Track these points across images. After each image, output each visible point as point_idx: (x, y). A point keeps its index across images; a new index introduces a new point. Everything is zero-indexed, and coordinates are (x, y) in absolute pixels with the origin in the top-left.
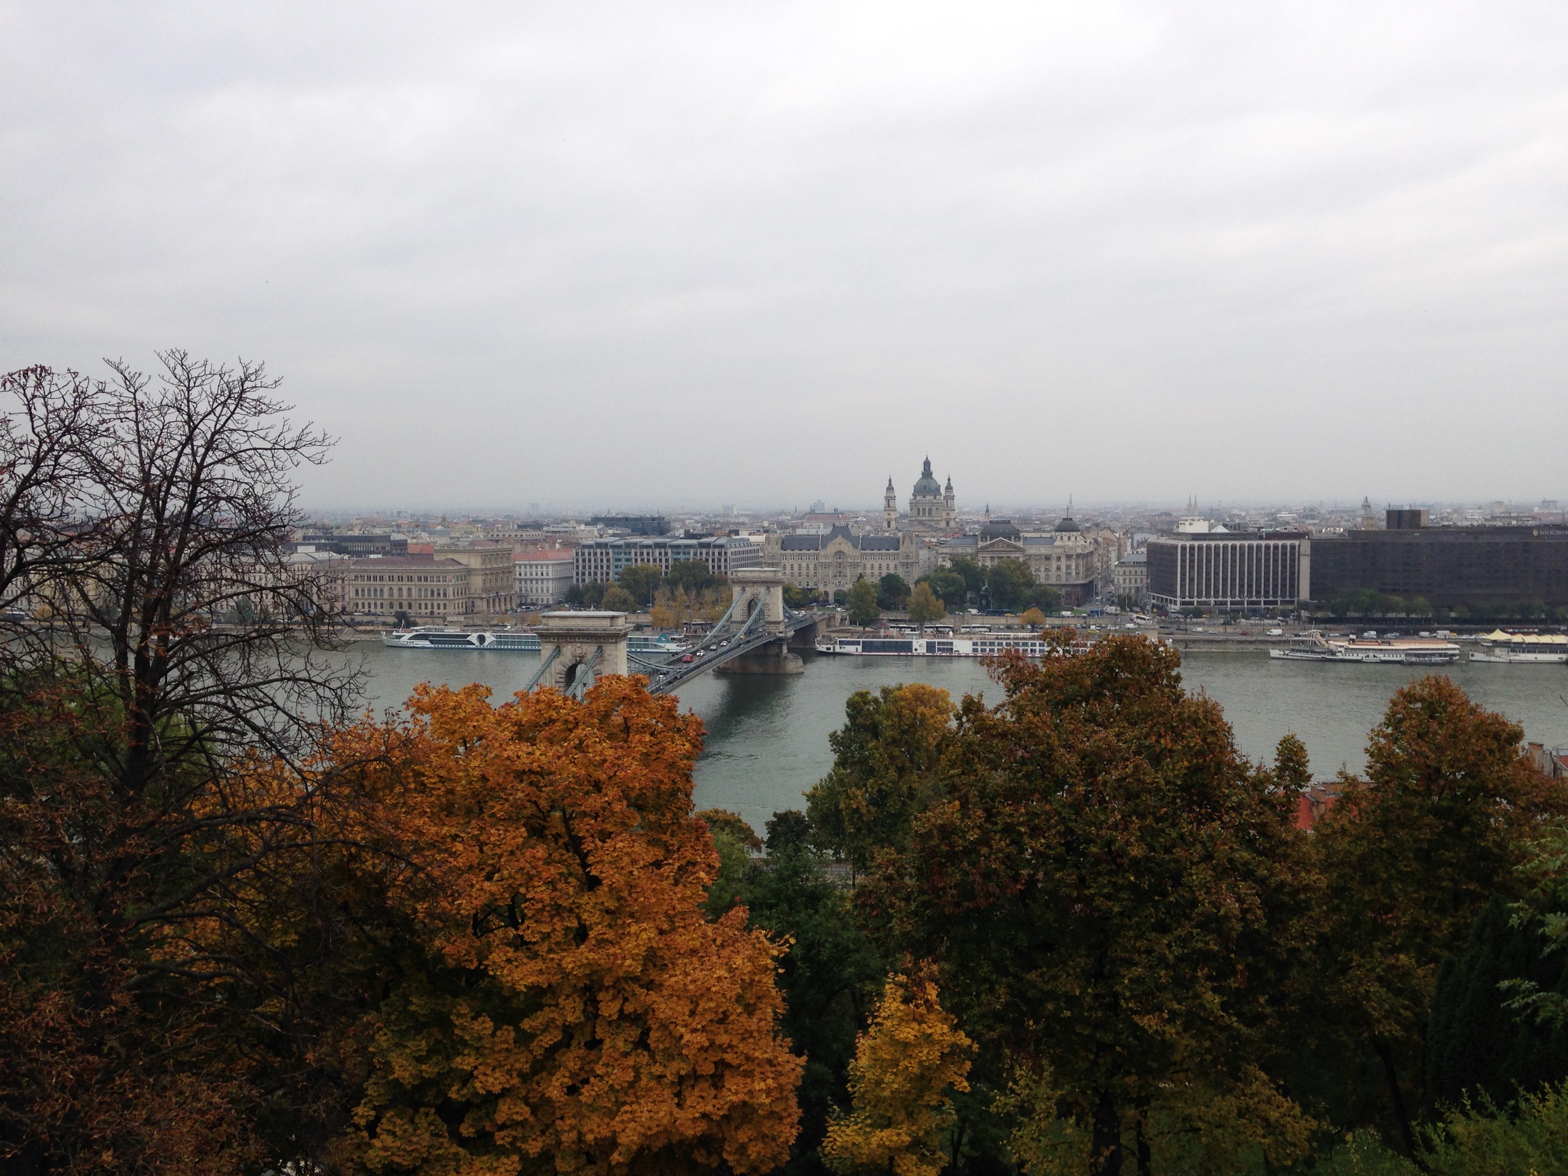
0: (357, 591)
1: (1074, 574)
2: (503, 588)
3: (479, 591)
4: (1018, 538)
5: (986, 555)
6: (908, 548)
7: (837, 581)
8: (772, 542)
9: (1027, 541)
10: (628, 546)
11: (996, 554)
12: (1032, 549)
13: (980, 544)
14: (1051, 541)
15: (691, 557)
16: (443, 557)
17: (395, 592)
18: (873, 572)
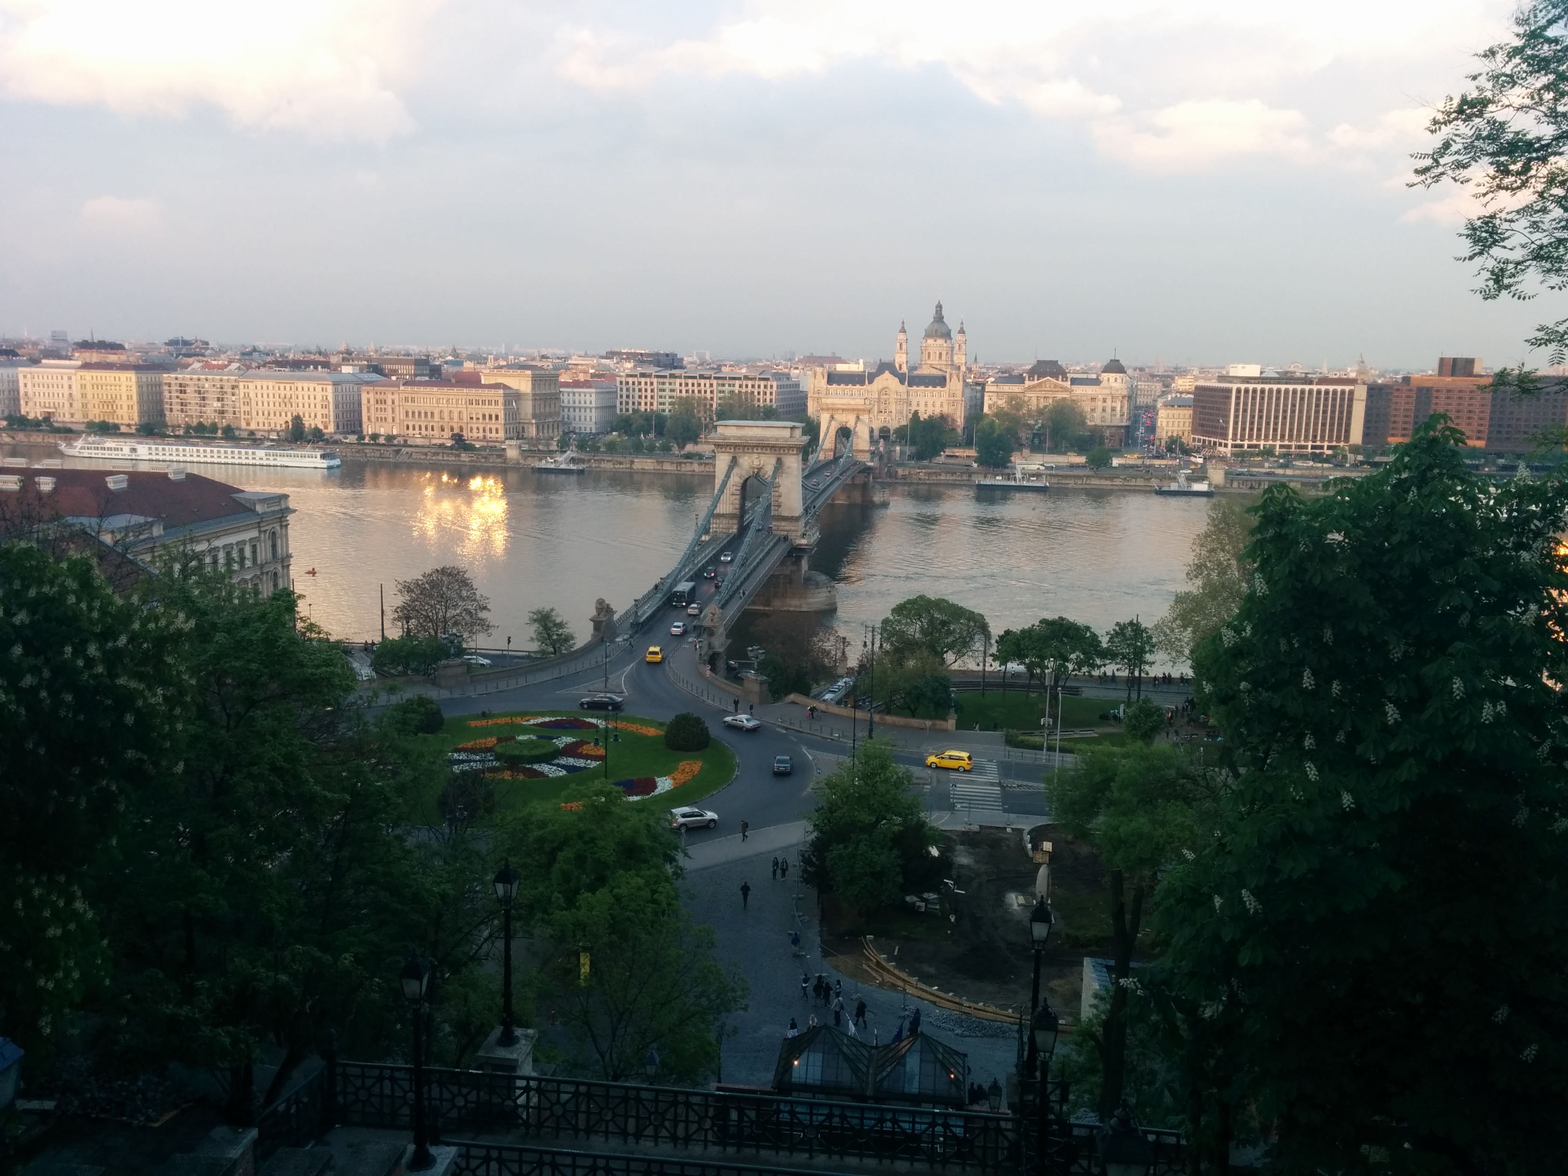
0: (407, 412)
1: (1118, 416)
2: (551, 415)
3: (530, 416)
4: (1065, 378)
5: (1033, 395)
6: (955, 385)
7: (882, 417)
8: (819, 376)
9: (1074, 381)
10: (673, 376)
11: (1043, 394)
12: (1079, 390)
13: (1028, 383)
14: (1097, 382)
15: (736, 389)
16: (492, 381)
17: (446, 415)
18: (921, 409)
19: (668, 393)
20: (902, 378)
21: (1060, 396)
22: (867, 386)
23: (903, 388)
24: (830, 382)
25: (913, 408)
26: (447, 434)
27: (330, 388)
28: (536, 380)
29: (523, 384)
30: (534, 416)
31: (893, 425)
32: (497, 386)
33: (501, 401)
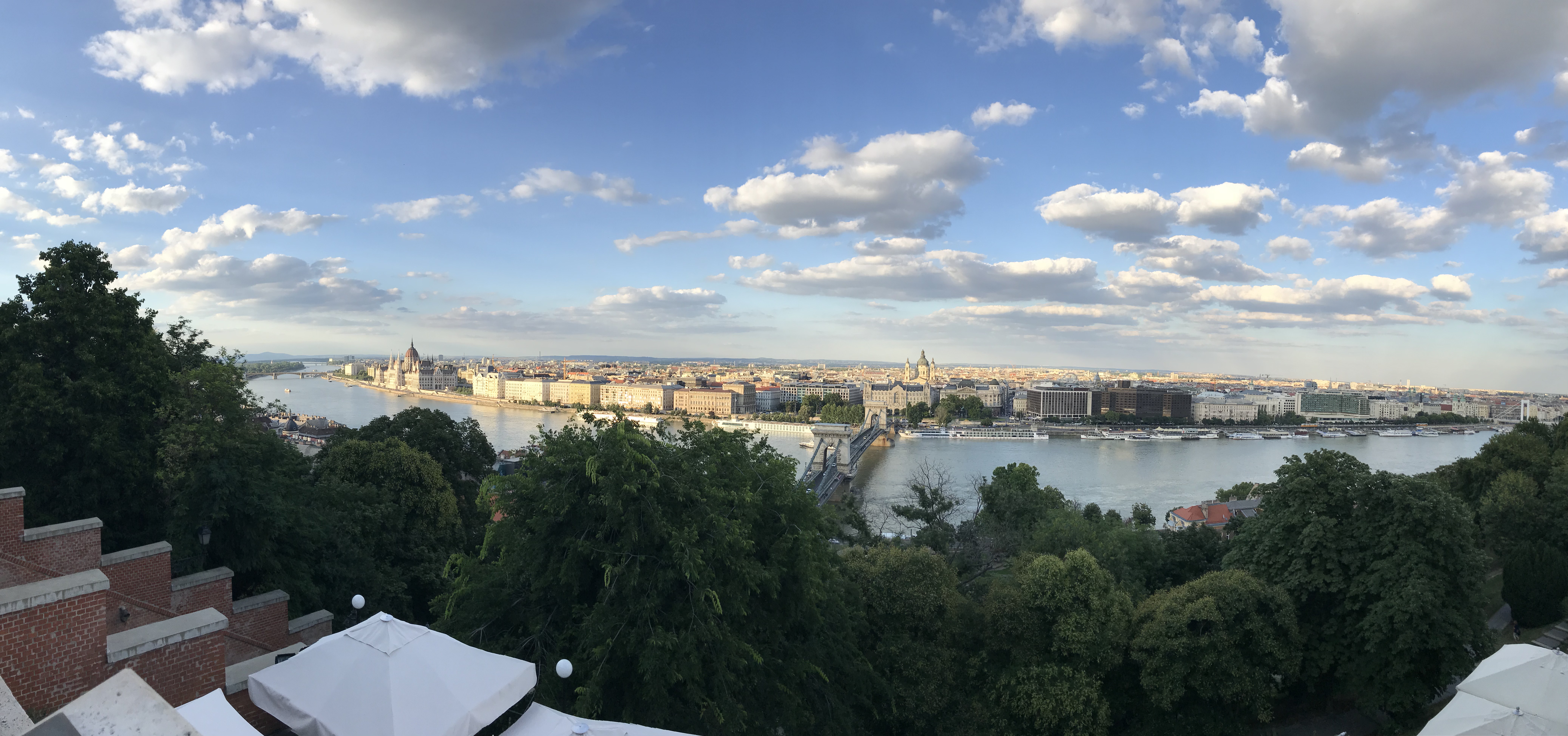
0: (692, 402)
1: (996, 403)
2: (751, 403)
3: (742, 404)
4: (974, 387)
5: (961, 394)
6: (927, 391)
7: (896, 404)
8: (868, 386)
9: (978, 388)
10: (804, 386)
11: (965, 394)
12: (980, 392)
13: (958, 389)
14: (987, 388)
15: (832, 392)
16: (727, 389)
17: (707, 403)
18: (913, 401)
19: (802, 393)
20: (904, 388)
21: (972, 395)
22: (889, 391)
23: (905, 392)
24: (872, 389)
25: (909, 400)
26: (707, 411)
27: (662, 392)
28: (745, 389)
29: (740, 390)
30: (744, 404)
31: (901, 408)
32: (729, 391)
33: (730, 397)
